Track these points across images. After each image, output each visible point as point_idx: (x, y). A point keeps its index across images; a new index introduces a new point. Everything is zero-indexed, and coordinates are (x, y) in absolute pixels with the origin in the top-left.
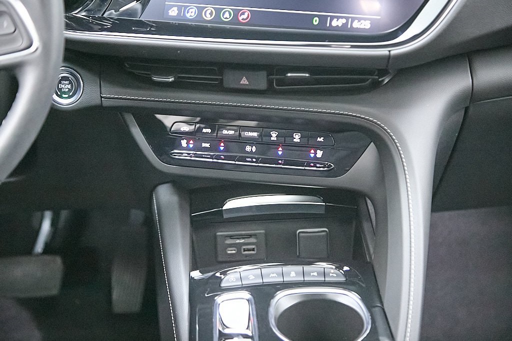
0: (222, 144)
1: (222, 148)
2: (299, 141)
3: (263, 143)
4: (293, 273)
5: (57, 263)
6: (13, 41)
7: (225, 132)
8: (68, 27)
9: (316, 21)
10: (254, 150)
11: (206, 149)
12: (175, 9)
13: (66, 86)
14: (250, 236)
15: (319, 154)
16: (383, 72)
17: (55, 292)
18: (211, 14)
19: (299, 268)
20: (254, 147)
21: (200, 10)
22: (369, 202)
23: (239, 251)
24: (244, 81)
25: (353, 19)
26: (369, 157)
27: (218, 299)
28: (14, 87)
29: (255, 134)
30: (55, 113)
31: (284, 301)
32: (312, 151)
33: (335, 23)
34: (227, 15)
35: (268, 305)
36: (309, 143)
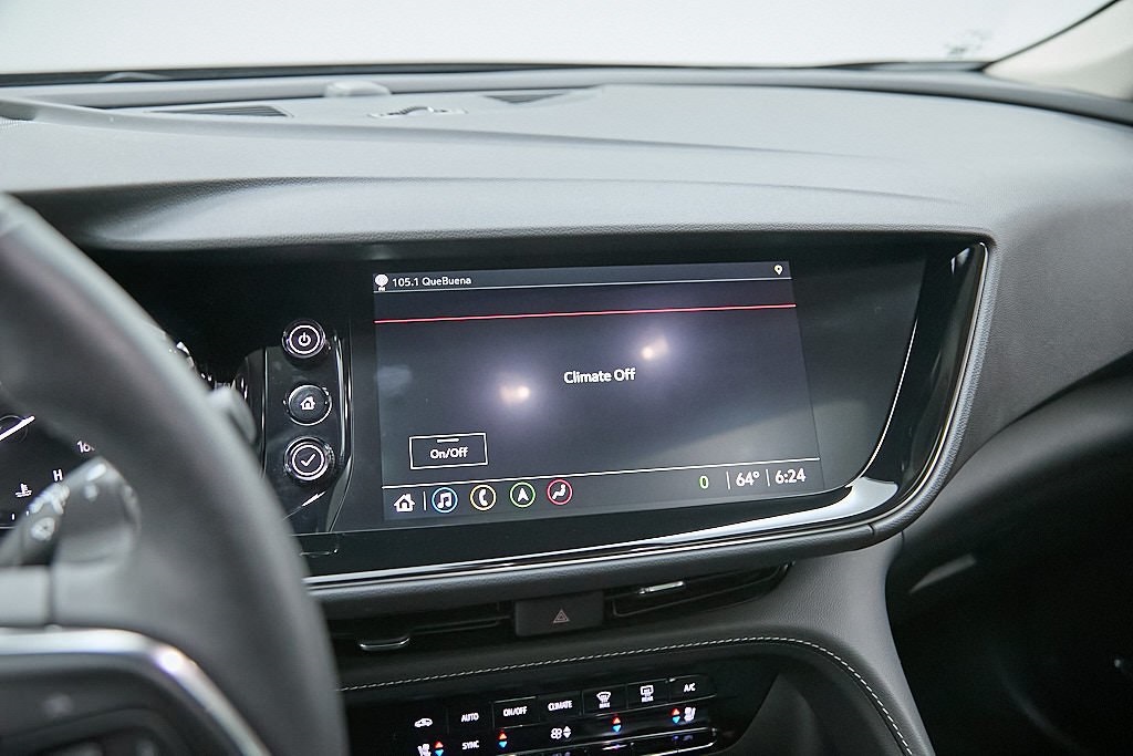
0: (503, 736)
1: (503, 744)
2: (651, 699)
7: (507, 712)
9: (704, 481)
10: (567, 735)
11: (468, 752)
12: (408, 497)
15: (690, 714)
18: (488, 497)
20: (567, 729)
21: (463, 493)
24: (561, 618)
29: (568, 704)
32: (676, 712)
33: (741, 481)
34: (523, 495)
36: (669, 696)
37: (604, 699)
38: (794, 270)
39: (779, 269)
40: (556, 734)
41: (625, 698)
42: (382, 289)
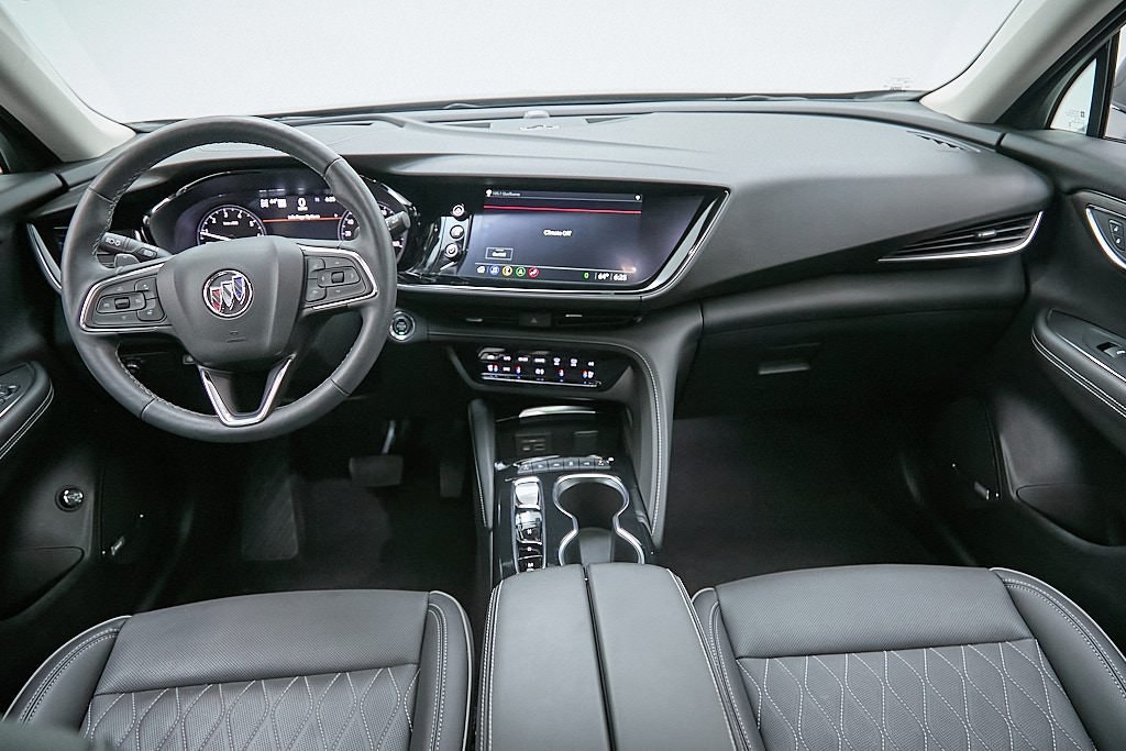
0: (519, 368)
1: (519, 371)
2: (575, 365)
3: (548, 366)
4: (571, 463)
5: (398, 462)
6: (359, 288)
7: (520, 359)
8: (401, 281)
9: (586, 276)
10: (542, 373)
11: (506, 372)
12: (483, 268)
13: (402, 326)
14: (540, 437)
15: (591, 374)
16: (637, 314)
17: (397, 482)
18: (509, 271)
19: (576, 459)
20: (542, 370)
21: (501, 268)
22: (628, 412)
23: (532, 449)
24: (534, 321)
25: (614, 274)
26: (627, 376)
27: (516, 483)
28: (360, 323)
29: (543, 361)
30: (390, 344)
31: (564, 483)
32: (585, 373)
33: (600, 277)
34: (521, 272)
35: (552, 487)
36: (582, 367)
37: (557, 361)
38: (643, 199)
39: (638, 197)
40: (538, 371)
41: (565, 365)
42: (489, 195)
